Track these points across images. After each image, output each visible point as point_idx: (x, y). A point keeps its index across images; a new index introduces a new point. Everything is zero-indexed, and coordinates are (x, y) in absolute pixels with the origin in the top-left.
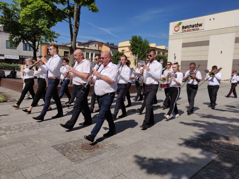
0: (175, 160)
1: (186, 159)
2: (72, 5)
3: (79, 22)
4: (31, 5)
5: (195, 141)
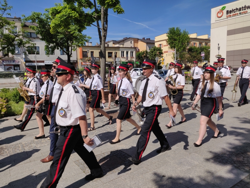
0: (197, 180)
3: (107, 25)
4: (60, 14)
5: (226, 155)
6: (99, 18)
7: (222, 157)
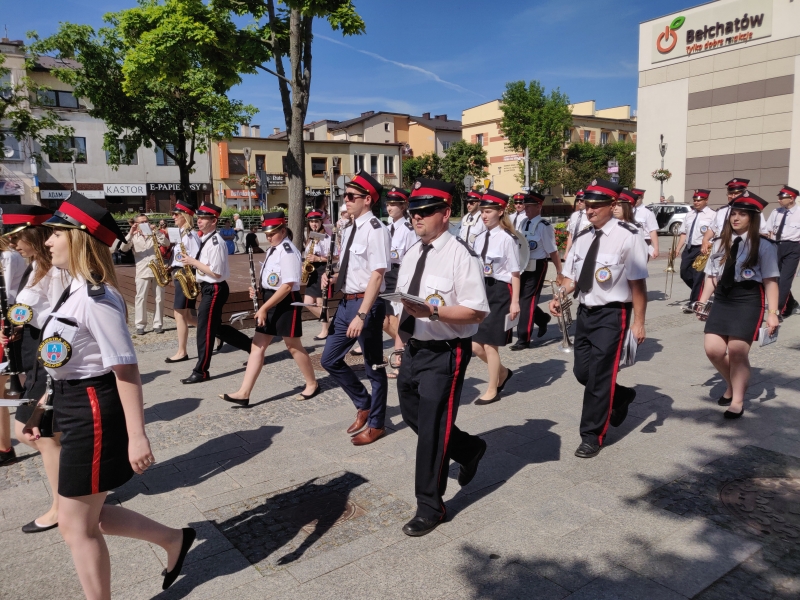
1: (638, 562)
2: (286, 13)
3: (309, 70)
4: (153, 31)
5: (689, 487)
6: (282, 47)
7: (677, 491)
